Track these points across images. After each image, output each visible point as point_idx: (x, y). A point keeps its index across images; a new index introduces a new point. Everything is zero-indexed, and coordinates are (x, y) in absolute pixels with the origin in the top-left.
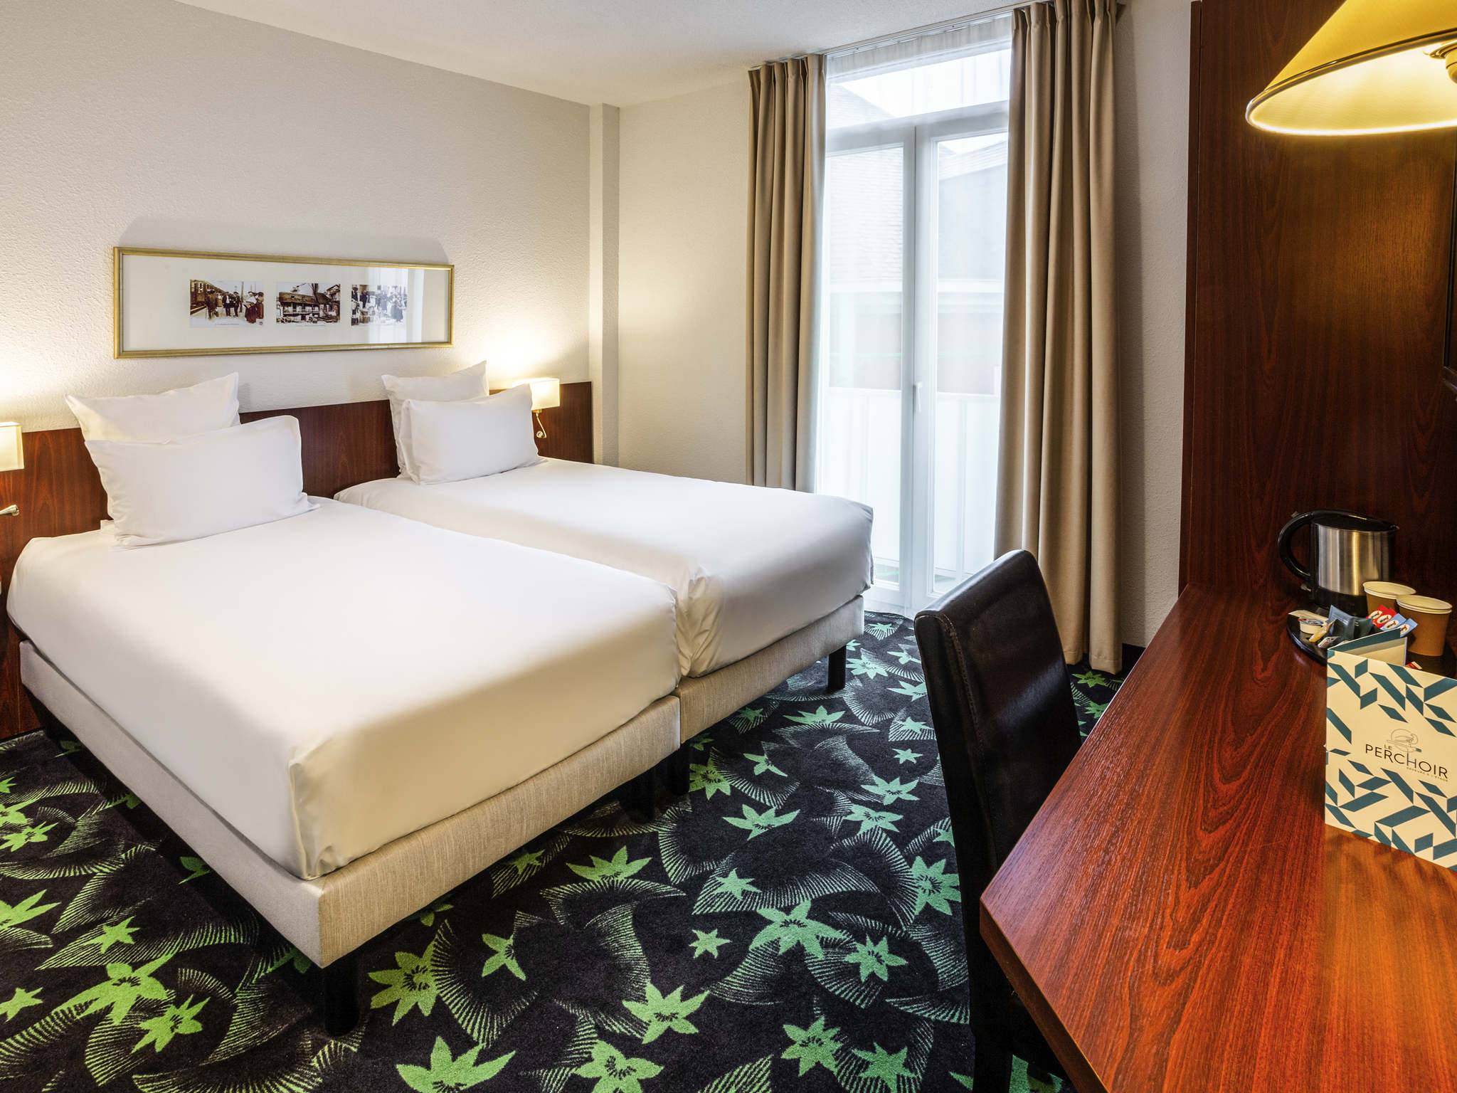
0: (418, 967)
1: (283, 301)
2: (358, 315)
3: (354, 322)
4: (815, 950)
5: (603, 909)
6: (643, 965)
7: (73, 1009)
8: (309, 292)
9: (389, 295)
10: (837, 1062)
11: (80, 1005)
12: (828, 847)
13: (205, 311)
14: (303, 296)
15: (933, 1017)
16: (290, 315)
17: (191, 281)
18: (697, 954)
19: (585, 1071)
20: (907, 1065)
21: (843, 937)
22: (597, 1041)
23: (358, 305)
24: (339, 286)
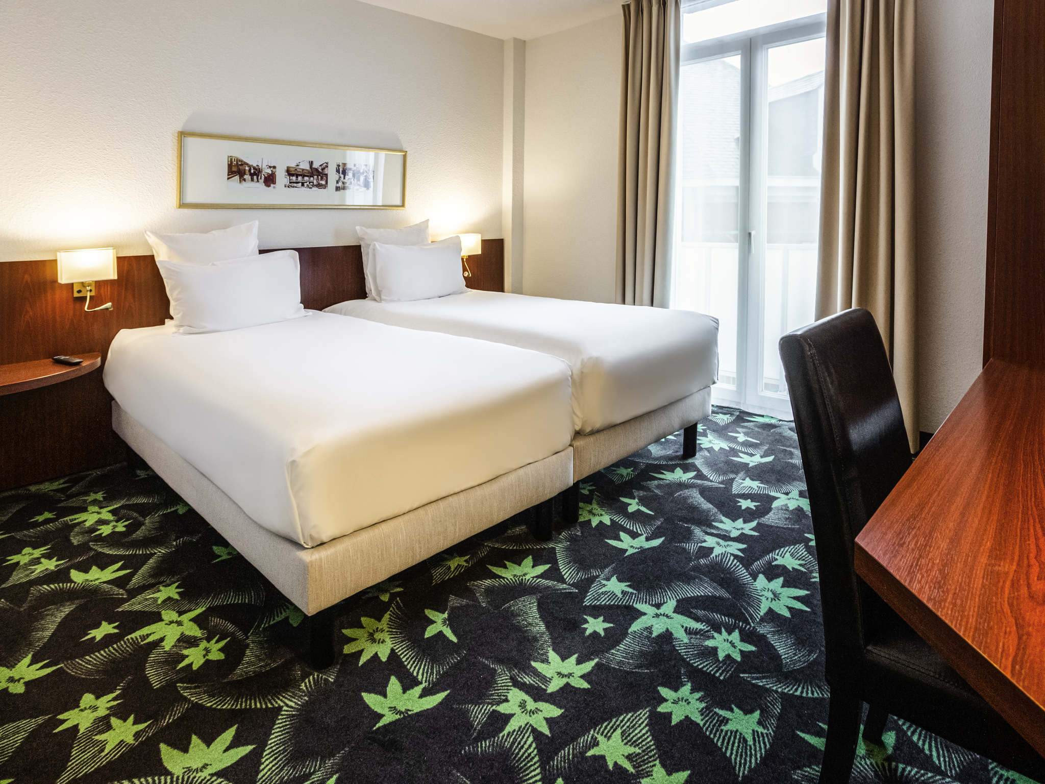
0: (377, 628)
1: (289, 172)
2: (340, 184)
3: (338, 189)
4: (680, 635)
5: (515, 598)
6: (546, 637)
7: (138, 637)
8: (306, 167)
9: (361, 171)
10: (703, 717)
11: (143, 635)
12: (688, 564)
13: (237, 177)
14: (303, 170)
15: (780, 690)
16: (294, 183)
17: (228, 157)
18: (588, 633)
19: (503, 708)
20: (760, 723)
21: (703, 628)
22: (512, 688)
23: (340, 177)
24: (327, 163)
